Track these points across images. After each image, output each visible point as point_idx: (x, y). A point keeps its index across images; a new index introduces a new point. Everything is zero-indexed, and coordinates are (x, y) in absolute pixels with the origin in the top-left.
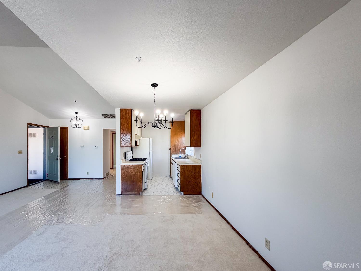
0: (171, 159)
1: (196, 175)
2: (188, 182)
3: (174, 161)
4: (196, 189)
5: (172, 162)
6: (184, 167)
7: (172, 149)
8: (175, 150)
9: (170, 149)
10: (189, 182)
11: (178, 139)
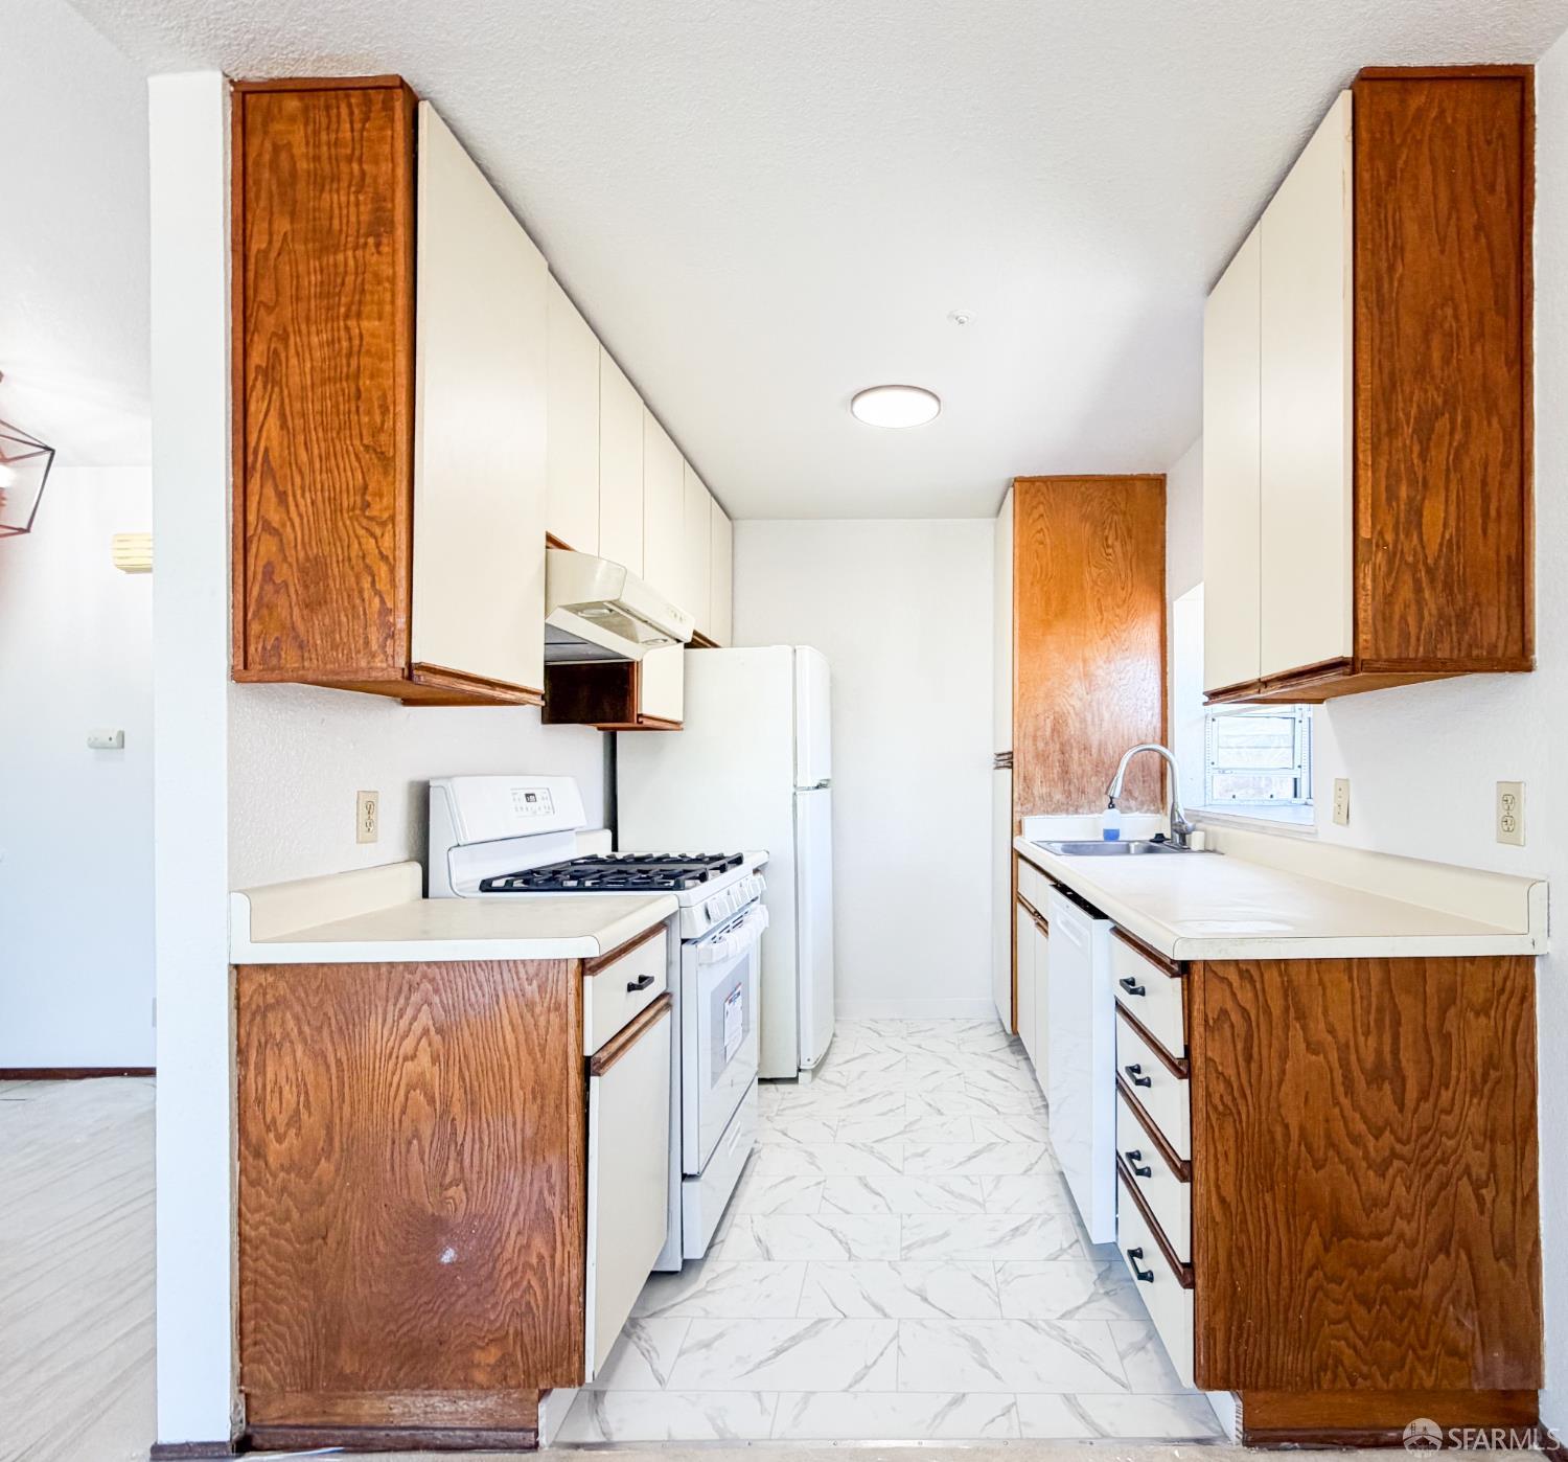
0: (1017, 855)
1: (1449, 1121)
2: (1315, 1240)
3: (1063, 889)
4: (1453, 1352)
5: (1035, 889)
6: (1260, 997)
7: (1029, 757)
8: (1057, 769)
9: (1007, 760)
10: (1339, 1230)
11: (1085, 661)
